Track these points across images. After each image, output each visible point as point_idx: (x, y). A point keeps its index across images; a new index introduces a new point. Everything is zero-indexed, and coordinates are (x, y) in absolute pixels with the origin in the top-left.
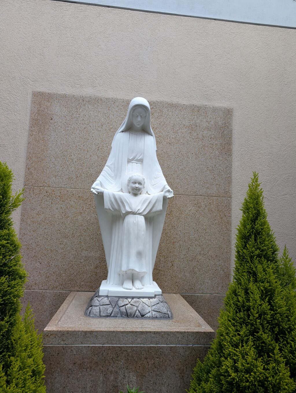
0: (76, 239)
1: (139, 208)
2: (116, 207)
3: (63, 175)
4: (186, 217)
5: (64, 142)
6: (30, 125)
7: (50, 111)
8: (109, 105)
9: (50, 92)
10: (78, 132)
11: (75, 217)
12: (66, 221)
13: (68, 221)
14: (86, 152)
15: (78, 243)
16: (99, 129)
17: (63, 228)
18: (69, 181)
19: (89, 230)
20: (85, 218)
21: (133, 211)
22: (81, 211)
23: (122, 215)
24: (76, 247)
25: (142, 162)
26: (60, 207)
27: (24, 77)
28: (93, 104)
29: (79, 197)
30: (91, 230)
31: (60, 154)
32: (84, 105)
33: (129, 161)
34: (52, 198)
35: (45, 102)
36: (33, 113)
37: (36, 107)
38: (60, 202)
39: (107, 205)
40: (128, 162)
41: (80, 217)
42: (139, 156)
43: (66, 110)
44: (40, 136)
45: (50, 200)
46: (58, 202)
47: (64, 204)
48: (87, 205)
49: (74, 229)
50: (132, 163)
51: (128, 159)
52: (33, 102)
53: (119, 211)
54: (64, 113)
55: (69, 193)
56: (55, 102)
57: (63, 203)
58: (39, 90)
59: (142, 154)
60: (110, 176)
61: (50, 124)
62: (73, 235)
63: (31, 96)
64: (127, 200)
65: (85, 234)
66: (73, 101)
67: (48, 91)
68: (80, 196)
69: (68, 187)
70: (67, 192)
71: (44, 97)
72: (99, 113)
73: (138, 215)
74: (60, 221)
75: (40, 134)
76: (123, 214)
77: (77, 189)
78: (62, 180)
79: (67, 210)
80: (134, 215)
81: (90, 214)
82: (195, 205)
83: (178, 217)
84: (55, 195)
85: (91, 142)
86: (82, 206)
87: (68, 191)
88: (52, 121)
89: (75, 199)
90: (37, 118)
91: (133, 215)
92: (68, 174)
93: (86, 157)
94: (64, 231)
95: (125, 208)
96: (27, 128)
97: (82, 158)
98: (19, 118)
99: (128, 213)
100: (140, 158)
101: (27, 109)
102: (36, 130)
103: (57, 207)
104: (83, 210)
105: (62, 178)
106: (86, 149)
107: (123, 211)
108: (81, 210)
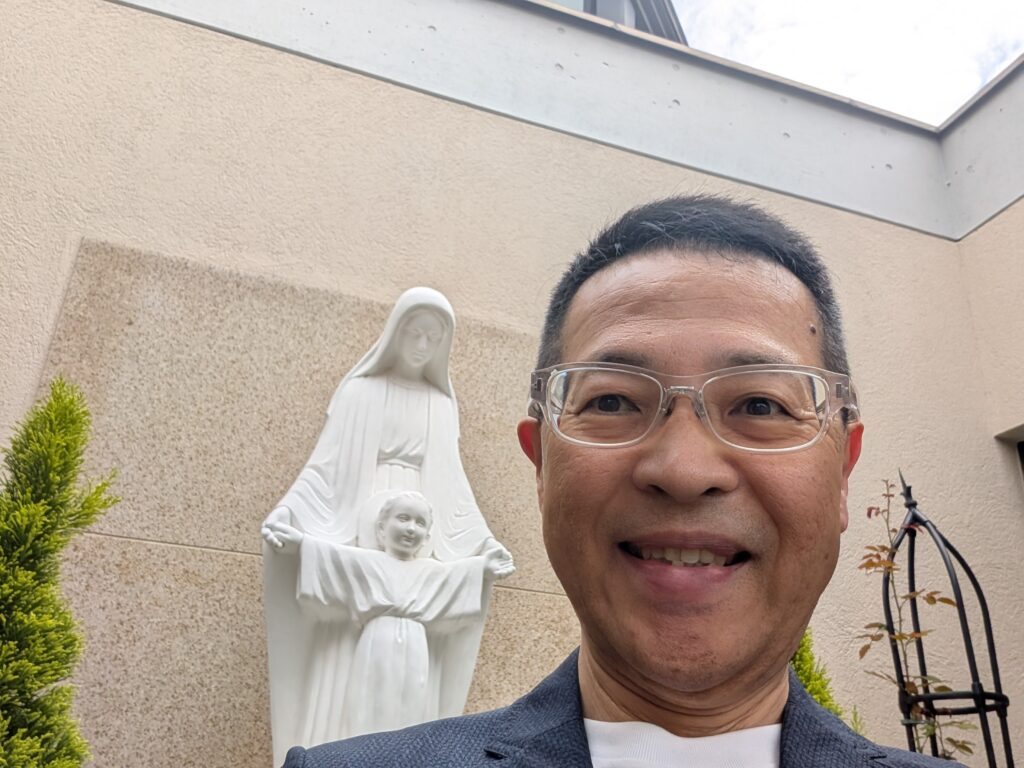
0: (155, 719)
1: (414, 596)
2: (338, 591)
3: (141, 498)
4: (524, 660)
5: (162, 396)
6: (57, 333)
7: (129, 300)
8: (315, 308)
9: (136, 246)
10: (210, 370)
11: (163, 640)
12: (131, 653)
13: (136, 654)
14: (229, 433)
15: (161, 734)
16: (279, 371)
17: (116, 676)
18: (160, 518)
19: (205, 689)
20: (198, 647)
21: (397, 604)
22: (187, 622)
23: (355, 617)
24: (153, 750)
25: (420, 465)
26: (114, 603)
27: (61, 196)
28: (268, 298)
29: (187, 572)
30: (213, 690)
31: (140, 430)
32: (240, 298)
33: (383, 458)
34: (90, 570)
35: (117, 271)
36: (73, 299)
37: (87, 282)
38: (116, 585)
39: (310, 583)
40: (379, 460)
41: (179, 640)
42: (414, 448)
43: (182, 305)
44: (86, 368)
45: (85, 577)
46: (112, 585)
47: (129, 594)
48: (210, 603)
49: (153, 682)
50: (391, 464)
51: (381, 452)
52: (78, 268)
53: (348, 605)
54: (175, 310)
55: (155, 556)
56: (150, 277)
57: (127, 589)
58: (101, 236)
59: (421, 441)
60: (323, 498)
61: (122, 337)
62: (148, 704)
63: (74, 249)
64: (377, 569)
65: (190, 702)
66: (206, 281)
67: (130, 245)
68: (191, 571)
69: (152, 537)
70: (148, 554)
71: (116, 259)
72: (284, 326)
73: (409, 621)
74: (108, 649)
75: (84, 362)
76: (361, 615)
77: (183, 544)
78: (136, 512)
79: (138, 616)
80: (399, 619)
81: (217, 633)
82: (554, 625)
83: (501, 660)
84: (104, 560)
85: (249, 404)
86: (191, 604)
87: (150, 550)
88: (130, 330)
89: (172, 578)
90: (82, 314)
91: (392, 619)
92: (159, 494)
93: (225, 447)
94: (118, 686)
95: (371, 594)
96: (44, 339)
97: (213, 448)
98: (23, 307)
99: (379, 611)
100: (414, 452)
101: (56, 286)
102: (74, 349)
103: (104, 601)
104: (192, 617)
105: (136, 506)
106: (230, 424)
107: (361, 604)
108: (186, 618)
